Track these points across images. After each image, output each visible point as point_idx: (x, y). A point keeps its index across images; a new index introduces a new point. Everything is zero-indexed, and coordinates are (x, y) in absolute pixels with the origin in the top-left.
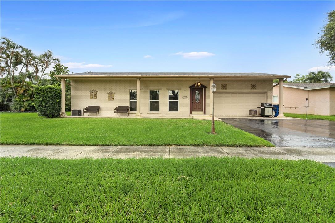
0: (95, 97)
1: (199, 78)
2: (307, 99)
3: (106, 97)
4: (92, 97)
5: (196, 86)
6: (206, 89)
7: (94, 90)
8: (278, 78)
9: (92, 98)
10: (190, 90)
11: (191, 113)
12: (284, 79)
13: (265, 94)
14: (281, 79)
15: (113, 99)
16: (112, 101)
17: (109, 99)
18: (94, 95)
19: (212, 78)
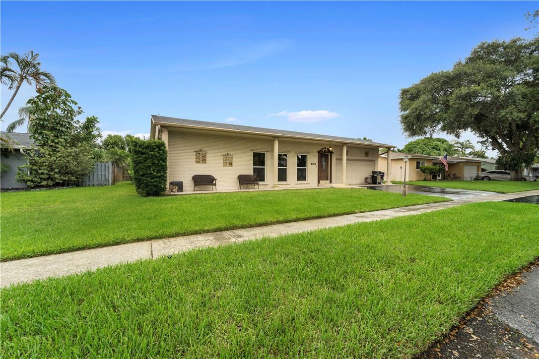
0: (203, 160)
1: (331, 142)
2: (401, 167)
3: (221, 161)
4: (198, 160)
5: (323, 151)
6: (333, 154)
7: (201, 150)
8: (387, 148)
9: (199, 162)
10: (317, 155)
11: (319, 182)
12: (392, 149)
13: (373, 162)
14: (388, 149)
15: (231, 164)
16: (228, 168)
17: (225, 164)
18: (201, 158)
19: (344, 144)
